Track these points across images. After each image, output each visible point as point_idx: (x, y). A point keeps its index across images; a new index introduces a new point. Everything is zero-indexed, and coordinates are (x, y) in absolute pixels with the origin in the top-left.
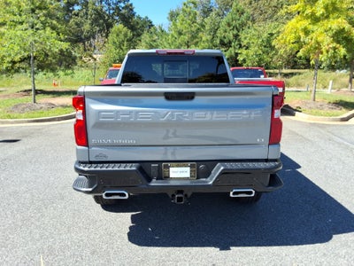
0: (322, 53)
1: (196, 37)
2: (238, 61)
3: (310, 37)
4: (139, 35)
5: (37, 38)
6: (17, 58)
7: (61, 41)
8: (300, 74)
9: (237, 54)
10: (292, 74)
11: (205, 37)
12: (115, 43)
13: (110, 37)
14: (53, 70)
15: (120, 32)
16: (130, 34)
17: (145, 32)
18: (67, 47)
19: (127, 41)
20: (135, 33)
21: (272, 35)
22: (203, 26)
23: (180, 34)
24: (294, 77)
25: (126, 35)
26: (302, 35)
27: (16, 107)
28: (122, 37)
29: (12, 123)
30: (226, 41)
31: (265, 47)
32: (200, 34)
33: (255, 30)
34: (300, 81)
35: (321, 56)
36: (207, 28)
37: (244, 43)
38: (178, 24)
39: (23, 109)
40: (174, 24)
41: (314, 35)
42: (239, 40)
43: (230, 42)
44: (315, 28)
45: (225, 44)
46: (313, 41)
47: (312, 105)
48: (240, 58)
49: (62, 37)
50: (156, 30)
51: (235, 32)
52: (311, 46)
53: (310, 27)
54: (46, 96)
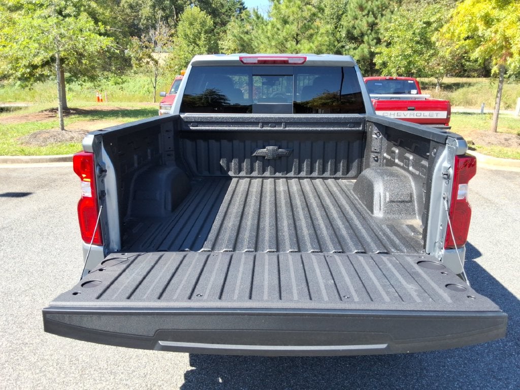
0: (511, 55)
1: (309, 28)
2: (375, 64)
3: (493, 29)
4: (224, 24)
5: (62, 31)
6: (37, 61)
7: (100, 34)
8: (470, 85)
9: (373, 55)
10: (458, 86)
11: (324, 27)
12: (186, 35)
13: (180, 27)
14: (93, 78)
15: (195, 19)
16: (210, 21)
17: (232, 18)
18: (110, 44)
19: (206, 32)
20: (218, 20)
21: (428, 24)
22: (321, 10)
23: (285, 22)
24: (461, 91)
25: (203, 24)
26: (481, 26)
27: (35, 136)
28: (197, 26)
29: (27, 162)
30: (356, 33)
31: (418, 42)
32: (317, 23)
33: (402, 16)
34: (470, 96)
35: (509, 60)
36: (327, 11)
37: (385, 36)
38: (283, 7)
39: (45, 140)
40: (276, 8)
41: (500, 26)
42: (377, 33)
43: (362, 35)
44: (503, 14)
45: (355, 38)
46: (498, 36)
47: (492, 139)
48: (378, 60)
49: (102, 28)
50: (249, 16)
51: (371, 19)
52: (495, 44)
53: (495, 13)
54: (82, 118)
